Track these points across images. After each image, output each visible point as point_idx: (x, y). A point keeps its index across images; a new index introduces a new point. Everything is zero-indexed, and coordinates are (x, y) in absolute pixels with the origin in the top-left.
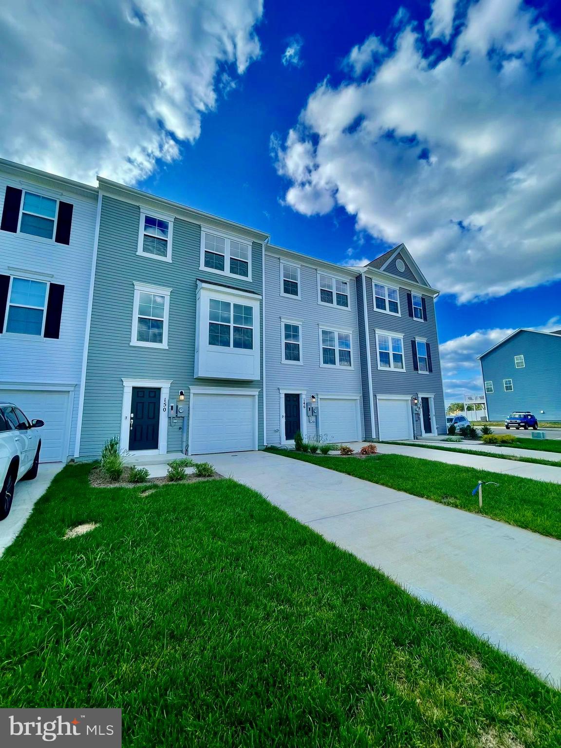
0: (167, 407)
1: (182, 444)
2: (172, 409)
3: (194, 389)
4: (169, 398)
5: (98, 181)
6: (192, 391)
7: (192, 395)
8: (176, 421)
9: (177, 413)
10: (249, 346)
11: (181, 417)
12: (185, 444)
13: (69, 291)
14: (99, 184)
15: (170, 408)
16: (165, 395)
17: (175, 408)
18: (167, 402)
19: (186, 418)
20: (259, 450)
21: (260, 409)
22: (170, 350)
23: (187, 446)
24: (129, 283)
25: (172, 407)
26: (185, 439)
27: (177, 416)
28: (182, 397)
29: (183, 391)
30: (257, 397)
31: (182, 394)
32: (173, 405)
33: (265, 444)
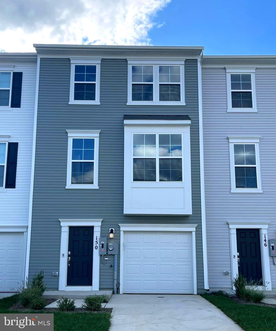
0: (98, 245)
1: (113, 282)
2: (103, 247)
3: (124, 228)
4: (101, 236)
5: (35, 48)
6: (122, 229)
7: (122, 233)
8: (107, 259)
9: (107, 251)
10: (178, 177)
11: (112, 255)
12: (116, 282)
13: (22, 147)
14: (36, 50)
15: (101, 246)
16: (97, 234)
17: (105, 246)
18: (98, 240)
19: (116, 256)
20: (198, 294)
21: (198, 247)
22: (101, 189)
23: (118, 284)
24: (62, 132)
25: (103, 245)
26: (116, 277)
27: (107, 253)
28: (111, 236)
29: (113, 229)
30: (194, 234)
31: (112, 232)
32: (103, 243)
33: (206, 287)
